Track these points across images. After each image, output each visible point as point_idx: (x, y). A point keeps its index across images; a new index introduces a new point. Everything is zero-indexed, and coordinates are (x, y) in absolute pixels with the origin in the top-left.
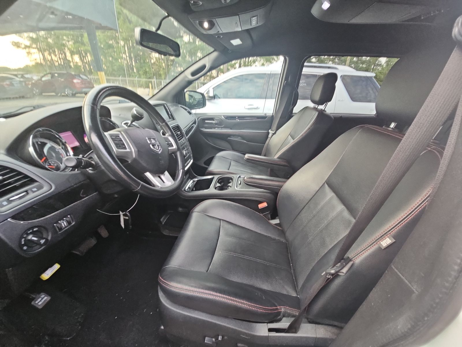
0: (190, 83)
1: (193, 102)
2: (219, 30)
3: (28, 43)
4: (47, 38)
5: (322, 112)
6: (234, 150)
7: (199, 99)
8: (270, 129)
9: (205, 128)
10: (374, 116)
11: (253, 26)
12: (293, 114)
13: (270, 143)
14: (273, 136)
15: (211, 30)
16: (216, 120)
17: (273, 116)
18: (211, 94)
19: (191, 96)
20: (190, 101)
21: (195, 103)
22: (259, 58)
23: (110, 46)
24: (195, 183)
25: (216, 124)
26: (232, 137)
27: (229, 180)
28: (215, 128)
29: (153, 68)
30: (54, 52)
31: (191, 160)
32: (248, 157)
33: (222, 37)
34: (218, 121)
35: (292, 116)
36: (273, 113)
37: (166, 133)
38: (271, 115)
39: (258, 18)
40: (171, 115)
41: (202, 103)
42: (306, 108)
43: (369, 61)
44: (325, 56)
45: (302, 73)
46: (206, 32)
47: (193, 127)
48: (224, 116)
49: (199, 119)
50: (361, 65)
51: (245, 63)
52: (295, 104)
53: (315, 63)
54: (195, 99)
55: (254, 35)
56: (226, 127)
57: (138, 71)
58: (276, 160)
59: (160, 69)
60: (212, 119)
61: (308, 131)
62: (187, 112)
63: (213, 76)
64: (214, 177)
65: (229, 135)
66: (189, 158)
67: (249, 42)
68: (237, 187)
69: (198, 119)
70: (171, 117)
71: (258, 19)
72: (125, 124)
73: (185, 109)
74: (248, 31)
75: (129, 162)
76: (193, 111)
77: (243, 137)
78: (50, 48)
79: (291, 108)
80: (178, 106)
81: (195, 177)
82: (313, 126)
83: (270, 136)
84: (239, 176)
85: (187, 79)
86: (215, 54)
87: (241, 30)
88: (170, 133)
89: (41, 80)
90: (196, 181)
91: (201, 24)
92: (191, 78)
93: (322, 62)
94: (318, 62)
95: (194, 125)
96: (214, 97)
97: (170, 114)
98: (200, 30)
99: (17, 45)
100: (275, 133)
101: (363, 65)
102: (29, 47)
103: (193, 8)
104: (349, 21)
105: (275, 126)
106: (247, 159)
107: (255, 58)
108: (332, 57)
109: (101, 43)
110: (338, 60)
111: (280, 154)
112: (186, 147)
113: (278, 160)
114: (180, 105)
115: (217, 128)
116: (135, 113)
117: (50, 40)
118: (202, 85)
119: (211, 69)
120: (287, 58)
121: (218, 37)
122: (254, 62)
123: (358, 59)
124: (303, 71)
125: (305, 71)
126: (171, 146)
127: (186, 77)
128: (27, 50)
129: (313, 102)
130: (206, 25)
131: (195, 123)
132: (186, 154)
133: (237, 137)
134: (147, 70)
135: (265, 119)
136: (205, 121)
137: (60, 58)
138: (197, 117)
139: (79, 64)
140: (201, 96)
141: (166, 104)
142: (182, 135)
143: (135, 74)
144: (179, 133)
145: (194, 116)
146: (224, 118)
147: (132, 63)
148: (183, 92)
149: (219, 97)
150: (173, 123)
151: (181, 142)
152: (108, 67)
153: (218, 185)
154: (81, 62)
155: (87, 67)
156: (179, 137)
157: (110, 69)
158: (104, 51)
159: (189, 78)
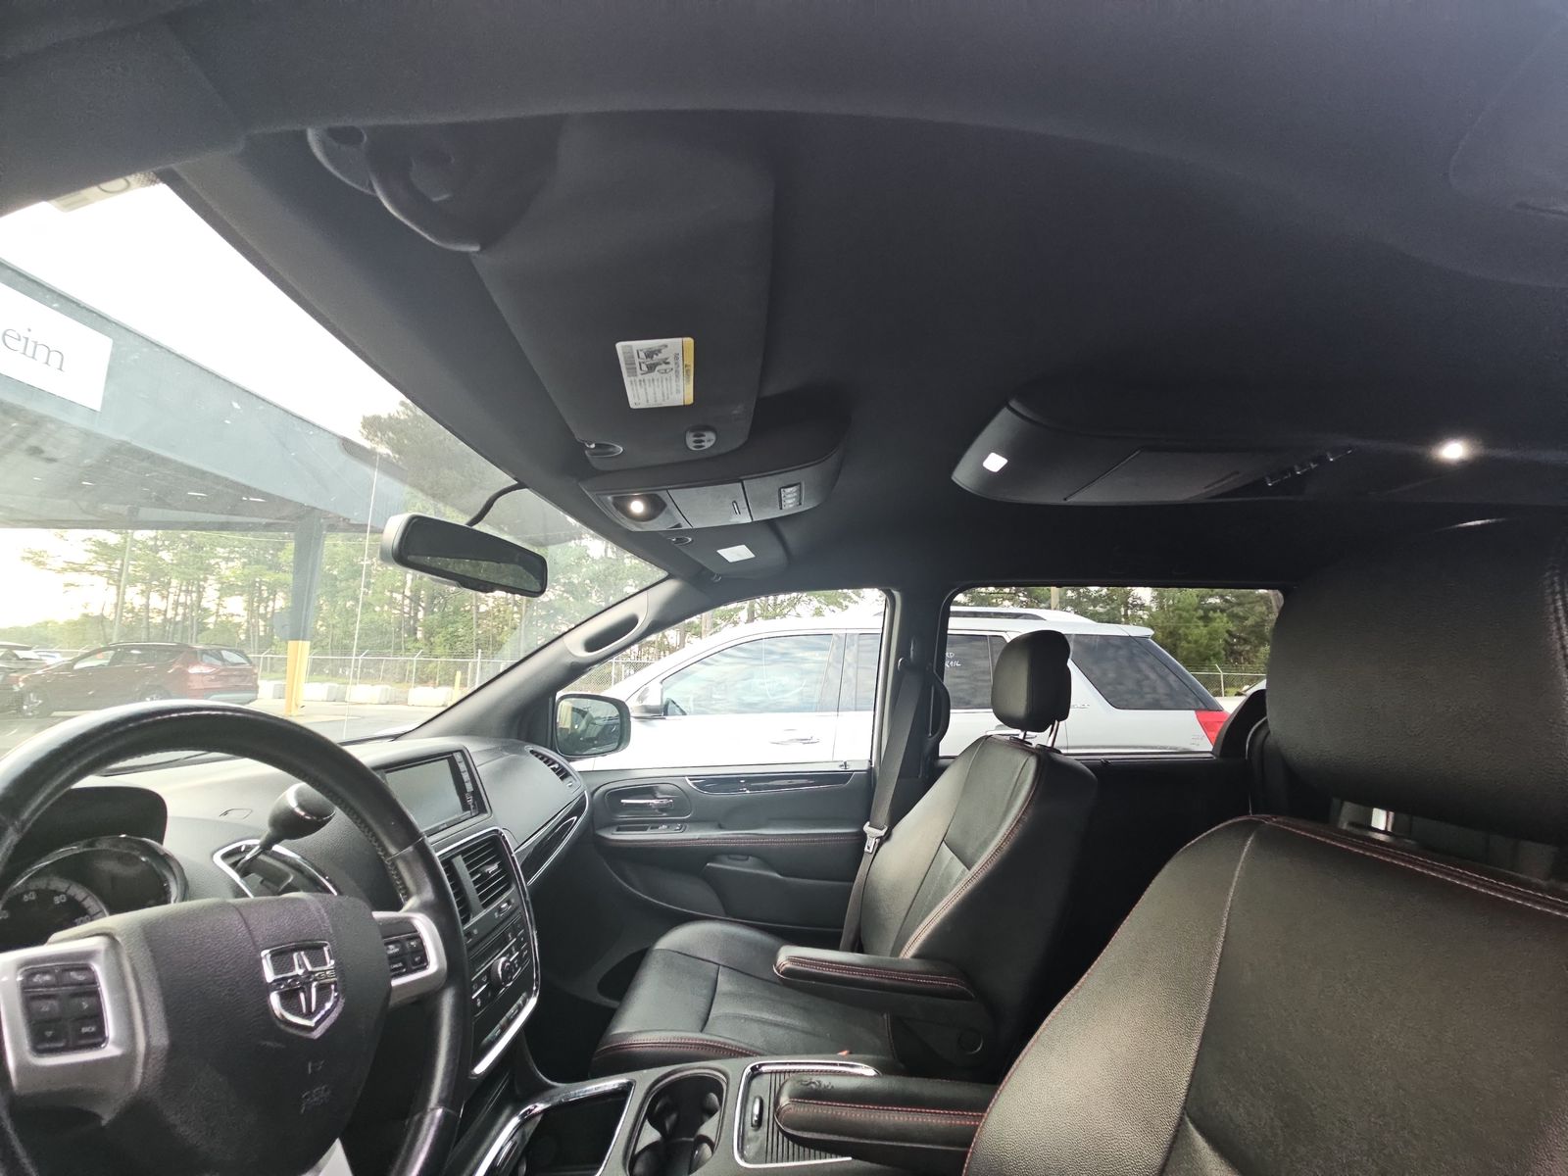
0: (576, 671)
1: (584, 731)
2: (681, 520)
3: (80, 557)
4: (155, 550)
5: (1049, 757)
6: (731, 913)
7: (610, 718)
8: (869, 820)
9: (618, 830)
10: (1209, 755)
11: (789, 509)
12: (942, 762)
13: (873, 877)
14: (882, 849)
15: (655, 520)
16: (663, 793)
17: (870, 770)
18: (654, 700)
19: (580, 713)
20: (576, 727)
21: (594, 732)
22: (804, 596)
24: (530, 1128)
25: (662, 809)
26: (725, 858)
27: (704, 1095)
28: (655, 825)
29: (478, 626)
30: (165, 585)
31: (529, 996)
32: (792, 960)
33: (690, 540)
34: (669, 799)
35: (943, 769)
36: (871, 762)
37: (408, 895)
38: (865, 767)
39: (800, 490)
40: (476, 793)
41: (616, 734)
42: (984, 742)
43: (1109, 597)
44: (986, 586)
45: (949, 632)
46: (638, 526)
47: (570, 825)
48: (693, 778)
49: (596, 794)
50: (1092, 608)
51: (764, 609)
52: (941, 726)
53: (964, 605)
54: (591, 722)
55: (791, 535)
56: (699, 821)
57: (430, 633)
58: (909, 967)
59: (503, 628)
60: (648, 791)
61: (1016, 831)
62: (554, 769)
63: (668, 644)
64: (629, 1085)
65: (712, 853)
66: (523, 987)
67: (775, 554)
68: (741, 1150)
69: (592, 794)
70: (470, 801)
71: (800, 495)
72: (225, 857)
73: (548, 761)
74: (771, 524)
75: (104, 1123)
76: (578, 766)
77: (763, 855)
78: (156, 578)
79: (931, 740)
80: (521, 752)
81: (537, 1091)
82: (1030, 811)
83: (871, 843)
84: (753, 1069)
85: (569, 660)
86: (670, 587)
87: (750, 521)
88: (429, 894)
89: (69, 667)
90: (539, 1118)
91: (621, 506)
92: (583, 655)
93: (984, 601)
94: (972, 601)
95: (575, 818)
96: (663, 711)
97: (469, 787)
98: (618, 522)
99: (37, 559)
100: (887, 836)
101: (1094, 607)
102: (79, 569)
103: (595, 462)
104: (1065, 499)
105: (883, 809)
106: (788, 972)
107: (794, 594)
108: (1007, 590)
109: (334, 564)
110: (1025, 596)
111: (923, 936)
112: (514, 936)
113: (917, 965)
114: (529, 747)
115: (664, 827)
116: (293, 804)
117: (165, 555)
118: (632, 672)
119: (657, 626)
120: (896, 594)
121: (679, 540)
122: (793, 604)
123: (1079, 593)
124: (950, 626)
125: (955, 625)
126: (415, 964)
127: (566, 652)
128: (67, 577)
129: (1007, 720)
130: (637, 507)
131: (578, 810)
132: (507, 972)
133: (740, 857)
134: (461, 631)
135: (845, 783)
136: (623, 801)
137: (177, 604)
138: (589, 786)
139: (236, 620)
140: (613, 712)
141: (461, 751)
142: (507, 877)
143: (417, 645)
144: (492, 869)
145: (578, 782)
146: (694, 784)
147: (416, 614)
148: (551, 699)
149: (682, 711)
150: (475, 828)
151: (491, 913)
152: (334, 626)
153: (650, 1135)
154: (245, 613)
155: (262, 628)
156: (490, 889)
157: (337, 631)
158: (334, 586)
159: (576, 657)
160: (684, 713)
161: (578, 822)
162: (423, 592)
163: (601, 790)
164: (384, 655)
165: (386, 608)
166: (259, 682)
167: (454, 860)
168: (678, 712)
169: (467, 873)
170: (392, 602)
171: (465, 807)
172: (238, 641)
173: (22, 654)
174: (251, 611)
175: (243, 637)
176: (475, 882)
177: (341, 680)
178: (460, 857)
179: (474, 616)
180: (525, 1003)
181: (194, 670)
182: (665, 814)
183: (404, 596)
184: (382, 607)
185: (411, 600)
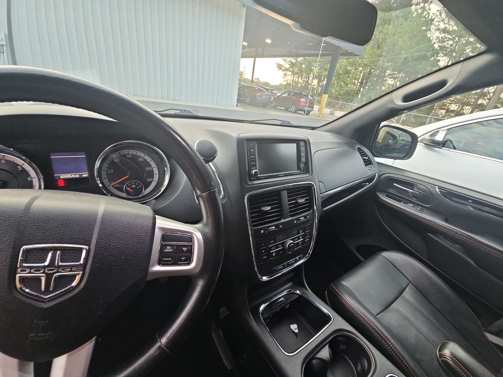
0: (394, 113)
3: (287, 66)
4: (302, 64)
9: (386, 196)
16: (418, 188)
18: (440, 138)
19: (391, 135)
21: (396, 146)
23: (347, 72)
25: (414, 196)
28: (407, 202)
30: (302, 75)
31: (304, 256)
34: (421, 193)
40: (306, 163)
47: (363, 186)
48: (441, 188)
49: (382, 176)
54: (396, 141)
56: (435, 211)
57: (363, 96)
60: (410, 185)
62: (364, 160)
69: (380, 176)
70: (302, 166)
73: (364, 155)
76: (380, 160)
78: (300, 73)
80: (353, 147)
85: (391, 106)
89: (281, 96)
90: (297, 296)
92: (400, 103)
95: (368, 183)
96: (442, 144)
97: (303, 160)
99: (280, 67)
102: (287, 70)
109: (341, 69)
112: (303, 232)
114: (358, 146)
115: (411, 205)
117: (303, 66)
127: (392, 101)
128: (285, 72)
131: (370, 180)
133: (451, 241)
136: (394, 184)
137: (304, 81)
138: (380, 171)
139: (315, 87)
140: (409, 138)
141: (305, 141)
142: (310, 205)
143: (357, 100)
144: (301, 201)
145: (375, 169)
146: (440, 191)
147: (360, 89)
148: (377, 126)
149: (454, 146)
150: (301, 179)
151: (293, 220)
152: (337, 91)
153: (325, 353)
154: (317, 85)
155: (320, 90)
156: (296, 209)
157: (337, 93)
158: (339, 77)
159: (395, 104)
160: (455, 148)
161: (368, 185)
162: (365, 81)
163: (386, 175)
164: (347, 102)
165: (352, 85)
166: (315, 106)
167: (282, 192)
168: (451, 146)
169: (287, 199)
170: (354, 84)
171: (299, 168)
172: (314, 93)
173: (273, 91)
174: (318, 83)
175: (315, 92)
176: (289, 205)
177: (334, 109)
178: (286, 191)
179: (379, 91)
180: (300, 259)
181: (302, 100)
182: (414, 199)
183: (358, 82)
184: (351, 85)
185: (360, 84)
